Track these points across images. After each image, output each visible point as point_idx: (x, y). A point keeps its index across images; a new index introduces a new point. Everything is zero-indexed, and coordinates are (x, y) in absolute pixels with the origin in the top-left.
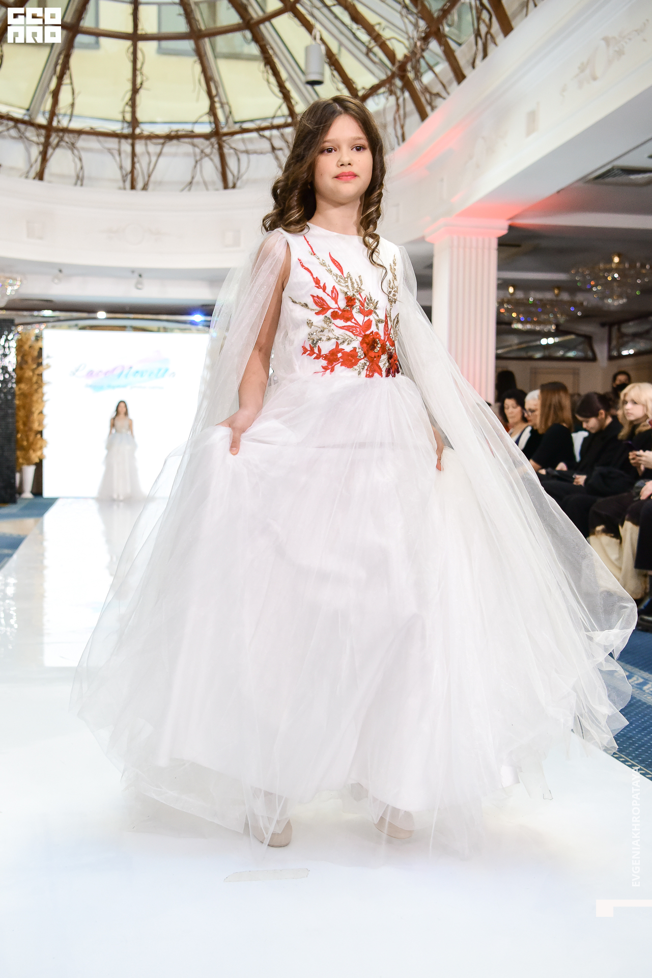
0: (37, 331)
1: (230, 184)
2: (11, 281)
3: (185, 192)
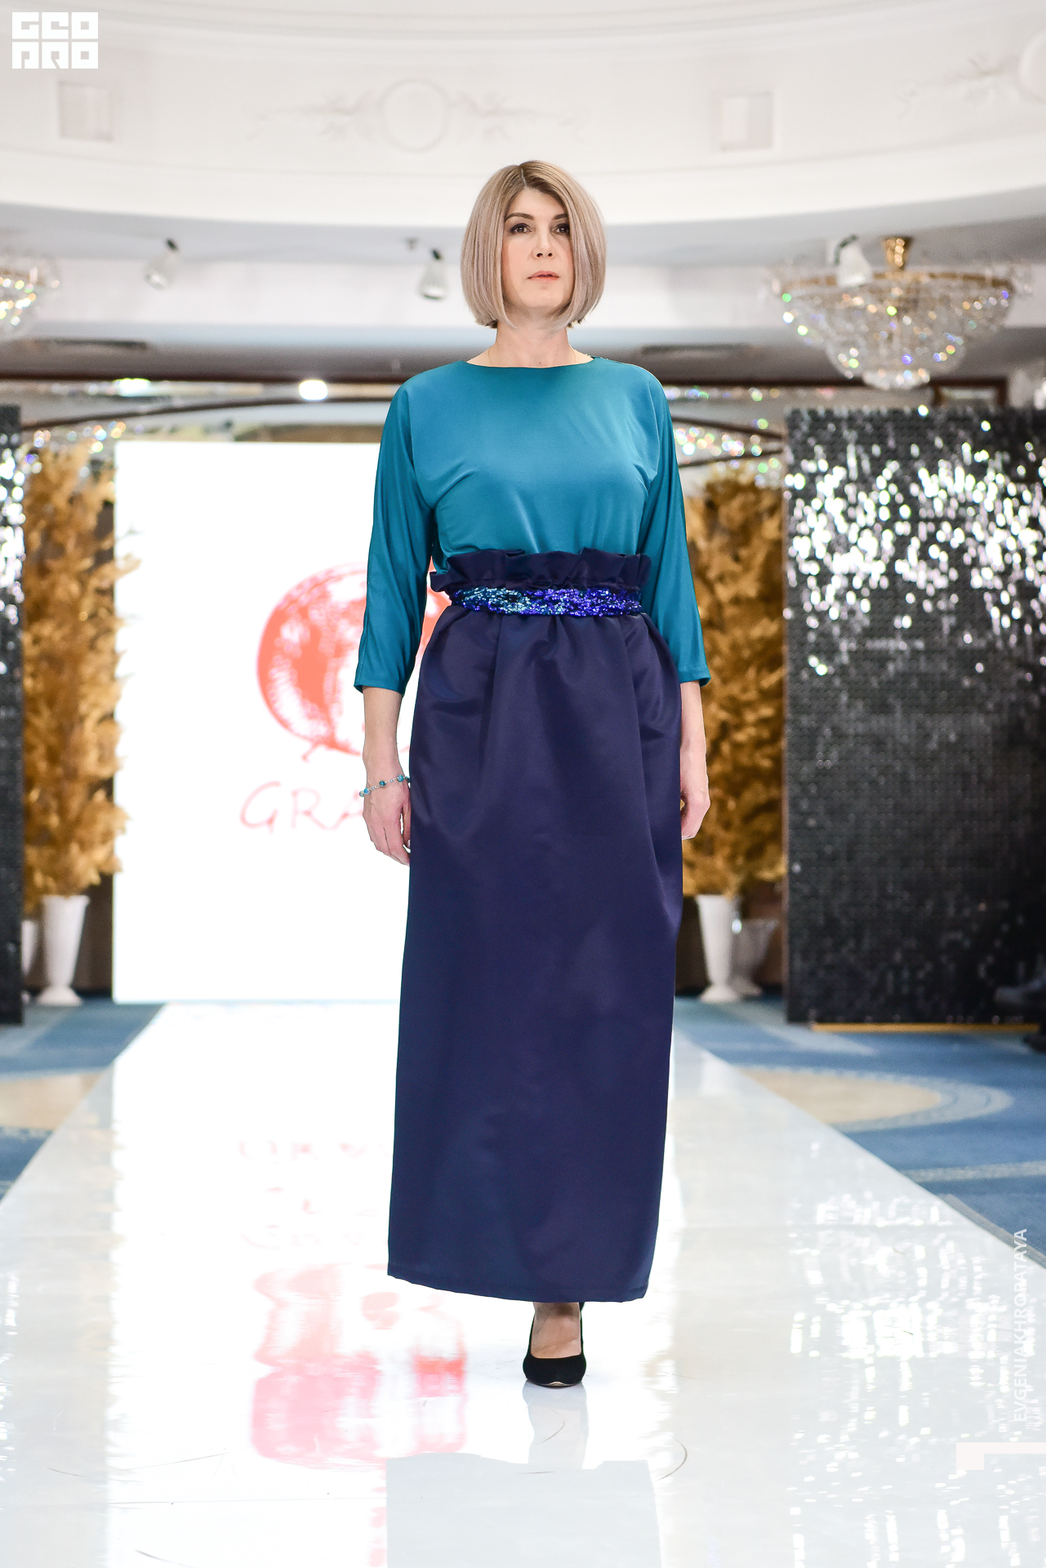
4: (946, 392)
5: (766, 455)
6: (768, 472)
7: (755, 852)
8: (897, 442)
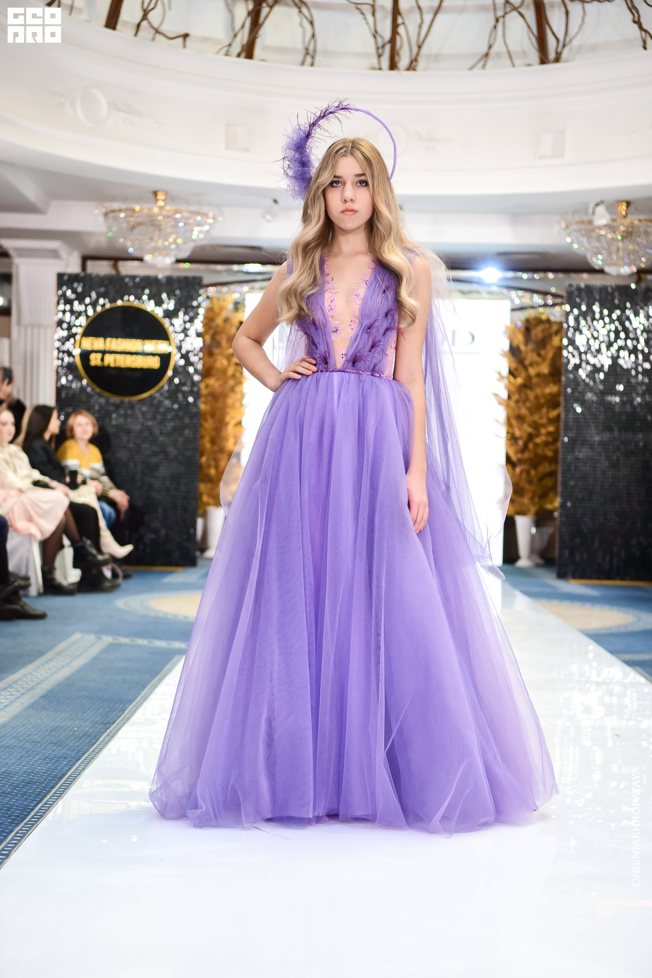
0: (236, 296)
1: (552, 55)
2: (199, 218)
3: (477, 71)
4: (643, 276)
5: (554, 305)
6: (556, 314)
7: (544, 495)
8: (619, 301)
